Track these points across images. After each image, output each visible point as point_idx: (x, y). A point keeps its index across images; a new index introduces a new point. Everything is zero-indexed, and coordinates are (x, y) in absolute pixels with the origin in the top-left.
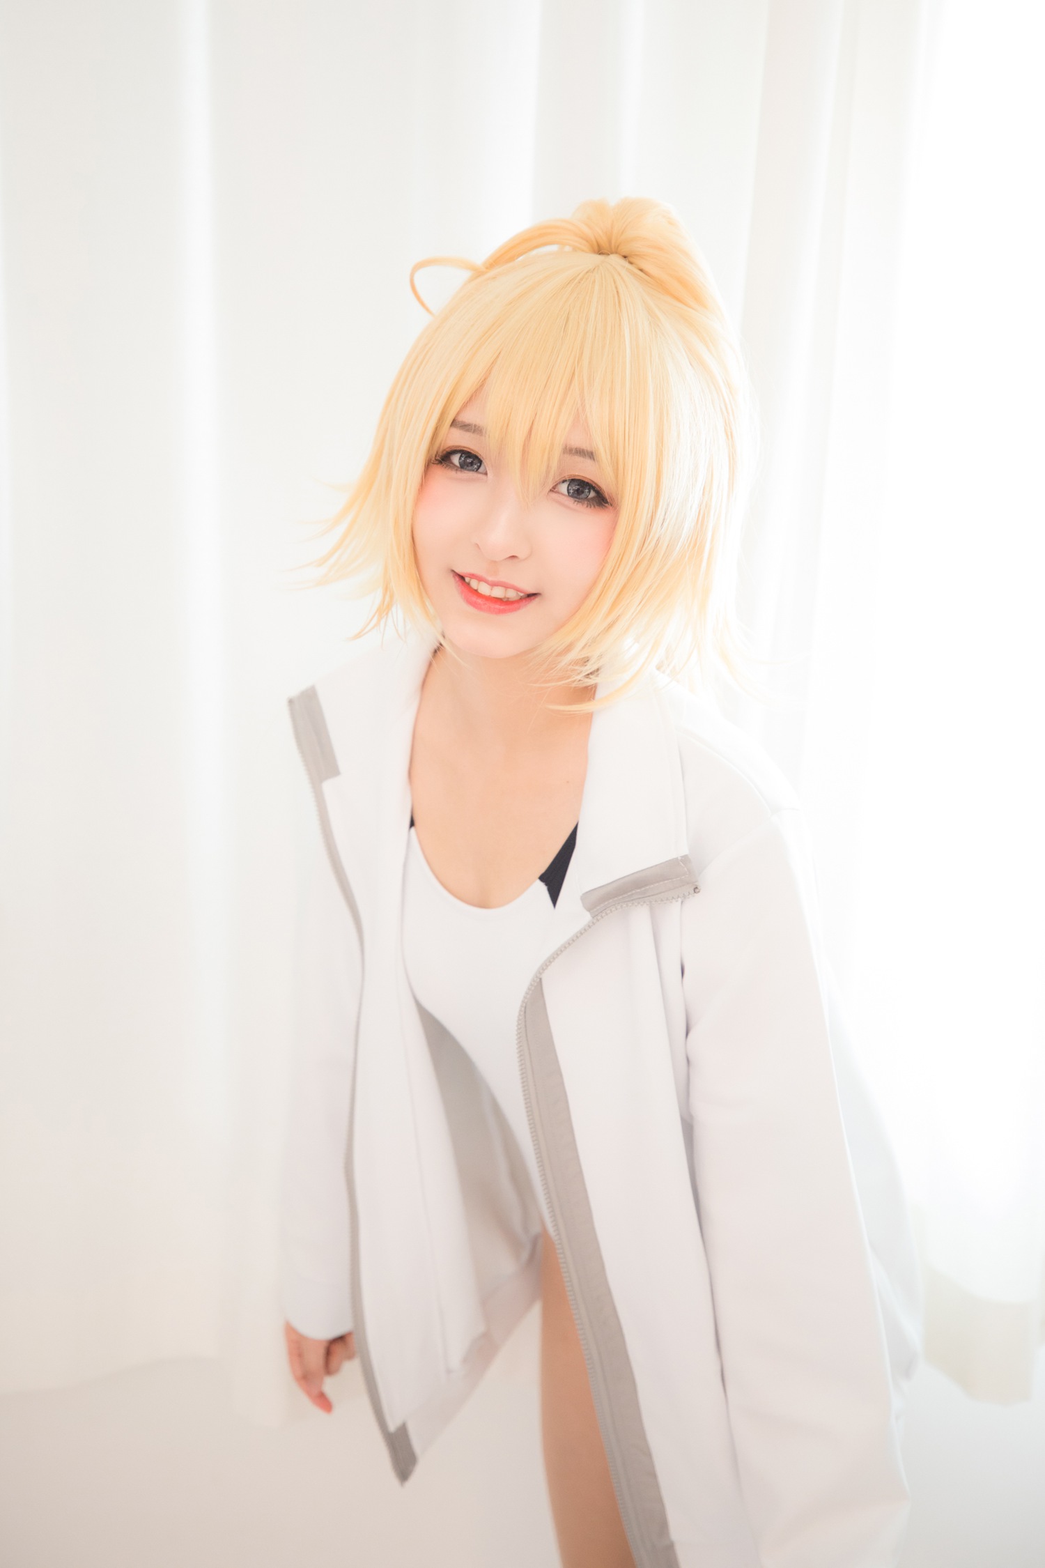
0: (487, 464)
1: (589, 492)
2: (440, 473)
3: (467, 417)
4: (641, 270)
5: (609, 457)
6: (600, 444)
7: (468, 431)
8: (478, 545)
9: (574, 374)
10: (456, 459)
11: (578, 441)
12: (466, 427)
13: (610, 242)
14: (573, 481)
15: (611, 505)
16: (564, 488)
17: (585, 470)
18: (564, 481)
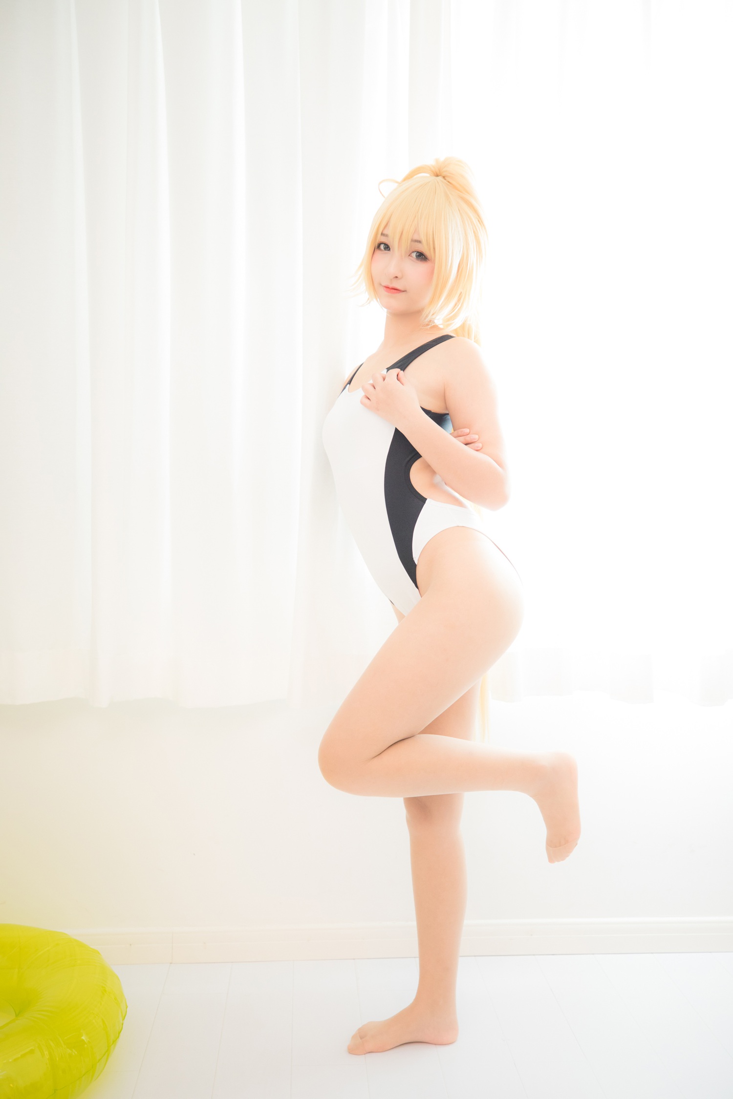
0: (390, 247)
1: (421, 255)
2: (378, 252)
3: (385, 232)
4: (449, 182)
5: (427, 244)
6: (423, 238)
7: (385, 237)
8: (386, 274)
10: (382, 247)
11: (416, 237)
12: (384, 235)
13: (439, 172)
14: (418, 252)
15: (428, 260)
16: (414, 255)
17: (419, 248)
18: (413, 252)
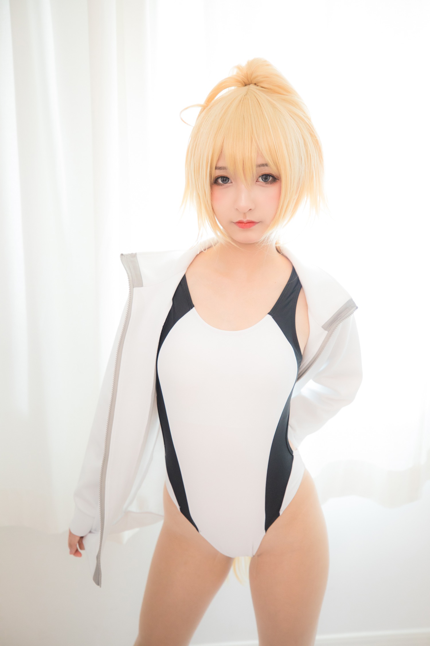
0: (231, 178)
1: (269, 177)
2: (217, 188)
3: (220, 164)
4: (262, 87)
5: (273, 164)
7: (222, 169)
8: (237, 209)
9: (252, 138)
10: (220, 181)
11: (261, 161)
12: (220, 168)
13: (248, 80)
14: (263, 175)
15: (278, 179)
16: (260, 179)
17: (266, 170)
18: (260, 177)
